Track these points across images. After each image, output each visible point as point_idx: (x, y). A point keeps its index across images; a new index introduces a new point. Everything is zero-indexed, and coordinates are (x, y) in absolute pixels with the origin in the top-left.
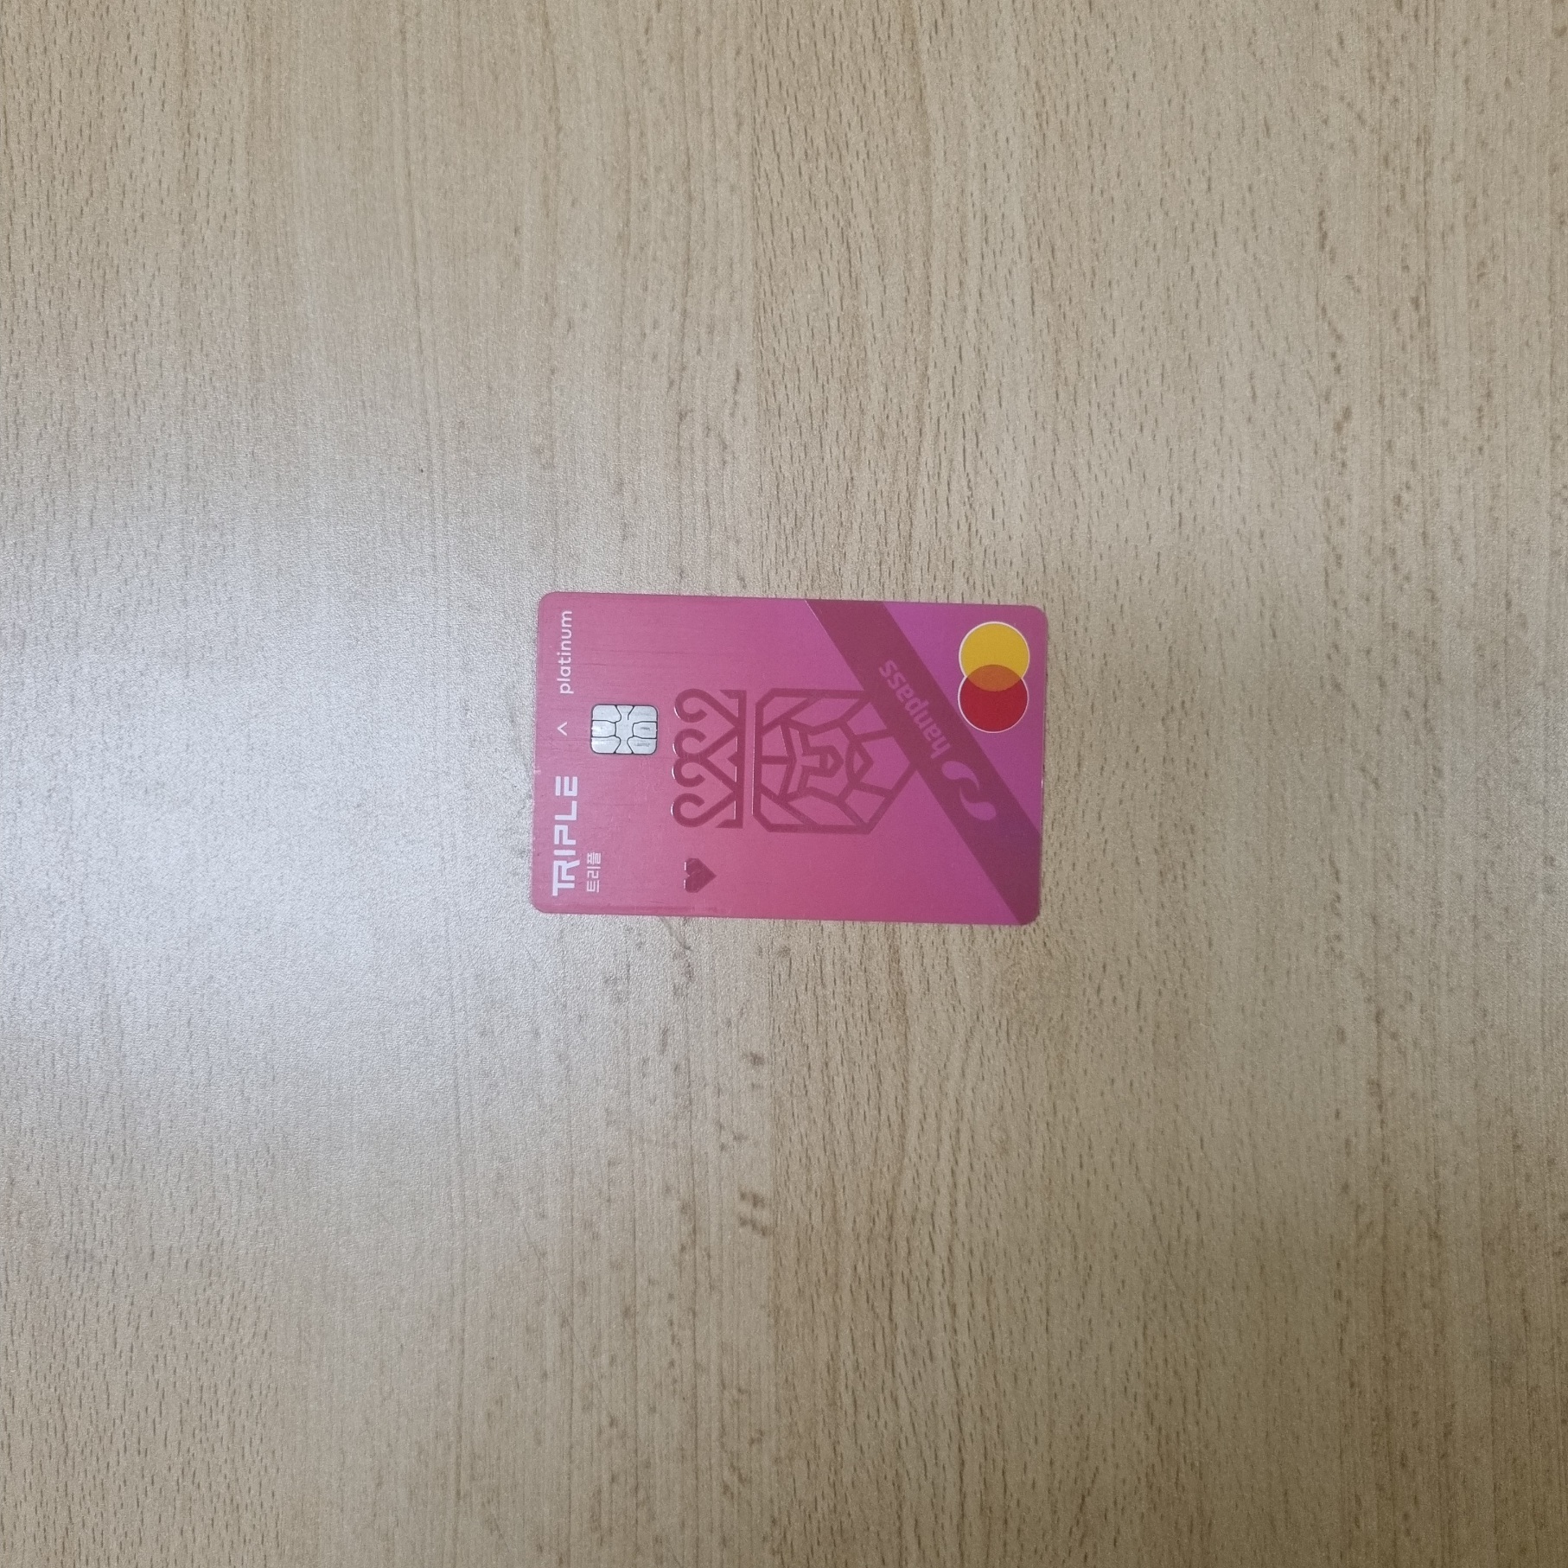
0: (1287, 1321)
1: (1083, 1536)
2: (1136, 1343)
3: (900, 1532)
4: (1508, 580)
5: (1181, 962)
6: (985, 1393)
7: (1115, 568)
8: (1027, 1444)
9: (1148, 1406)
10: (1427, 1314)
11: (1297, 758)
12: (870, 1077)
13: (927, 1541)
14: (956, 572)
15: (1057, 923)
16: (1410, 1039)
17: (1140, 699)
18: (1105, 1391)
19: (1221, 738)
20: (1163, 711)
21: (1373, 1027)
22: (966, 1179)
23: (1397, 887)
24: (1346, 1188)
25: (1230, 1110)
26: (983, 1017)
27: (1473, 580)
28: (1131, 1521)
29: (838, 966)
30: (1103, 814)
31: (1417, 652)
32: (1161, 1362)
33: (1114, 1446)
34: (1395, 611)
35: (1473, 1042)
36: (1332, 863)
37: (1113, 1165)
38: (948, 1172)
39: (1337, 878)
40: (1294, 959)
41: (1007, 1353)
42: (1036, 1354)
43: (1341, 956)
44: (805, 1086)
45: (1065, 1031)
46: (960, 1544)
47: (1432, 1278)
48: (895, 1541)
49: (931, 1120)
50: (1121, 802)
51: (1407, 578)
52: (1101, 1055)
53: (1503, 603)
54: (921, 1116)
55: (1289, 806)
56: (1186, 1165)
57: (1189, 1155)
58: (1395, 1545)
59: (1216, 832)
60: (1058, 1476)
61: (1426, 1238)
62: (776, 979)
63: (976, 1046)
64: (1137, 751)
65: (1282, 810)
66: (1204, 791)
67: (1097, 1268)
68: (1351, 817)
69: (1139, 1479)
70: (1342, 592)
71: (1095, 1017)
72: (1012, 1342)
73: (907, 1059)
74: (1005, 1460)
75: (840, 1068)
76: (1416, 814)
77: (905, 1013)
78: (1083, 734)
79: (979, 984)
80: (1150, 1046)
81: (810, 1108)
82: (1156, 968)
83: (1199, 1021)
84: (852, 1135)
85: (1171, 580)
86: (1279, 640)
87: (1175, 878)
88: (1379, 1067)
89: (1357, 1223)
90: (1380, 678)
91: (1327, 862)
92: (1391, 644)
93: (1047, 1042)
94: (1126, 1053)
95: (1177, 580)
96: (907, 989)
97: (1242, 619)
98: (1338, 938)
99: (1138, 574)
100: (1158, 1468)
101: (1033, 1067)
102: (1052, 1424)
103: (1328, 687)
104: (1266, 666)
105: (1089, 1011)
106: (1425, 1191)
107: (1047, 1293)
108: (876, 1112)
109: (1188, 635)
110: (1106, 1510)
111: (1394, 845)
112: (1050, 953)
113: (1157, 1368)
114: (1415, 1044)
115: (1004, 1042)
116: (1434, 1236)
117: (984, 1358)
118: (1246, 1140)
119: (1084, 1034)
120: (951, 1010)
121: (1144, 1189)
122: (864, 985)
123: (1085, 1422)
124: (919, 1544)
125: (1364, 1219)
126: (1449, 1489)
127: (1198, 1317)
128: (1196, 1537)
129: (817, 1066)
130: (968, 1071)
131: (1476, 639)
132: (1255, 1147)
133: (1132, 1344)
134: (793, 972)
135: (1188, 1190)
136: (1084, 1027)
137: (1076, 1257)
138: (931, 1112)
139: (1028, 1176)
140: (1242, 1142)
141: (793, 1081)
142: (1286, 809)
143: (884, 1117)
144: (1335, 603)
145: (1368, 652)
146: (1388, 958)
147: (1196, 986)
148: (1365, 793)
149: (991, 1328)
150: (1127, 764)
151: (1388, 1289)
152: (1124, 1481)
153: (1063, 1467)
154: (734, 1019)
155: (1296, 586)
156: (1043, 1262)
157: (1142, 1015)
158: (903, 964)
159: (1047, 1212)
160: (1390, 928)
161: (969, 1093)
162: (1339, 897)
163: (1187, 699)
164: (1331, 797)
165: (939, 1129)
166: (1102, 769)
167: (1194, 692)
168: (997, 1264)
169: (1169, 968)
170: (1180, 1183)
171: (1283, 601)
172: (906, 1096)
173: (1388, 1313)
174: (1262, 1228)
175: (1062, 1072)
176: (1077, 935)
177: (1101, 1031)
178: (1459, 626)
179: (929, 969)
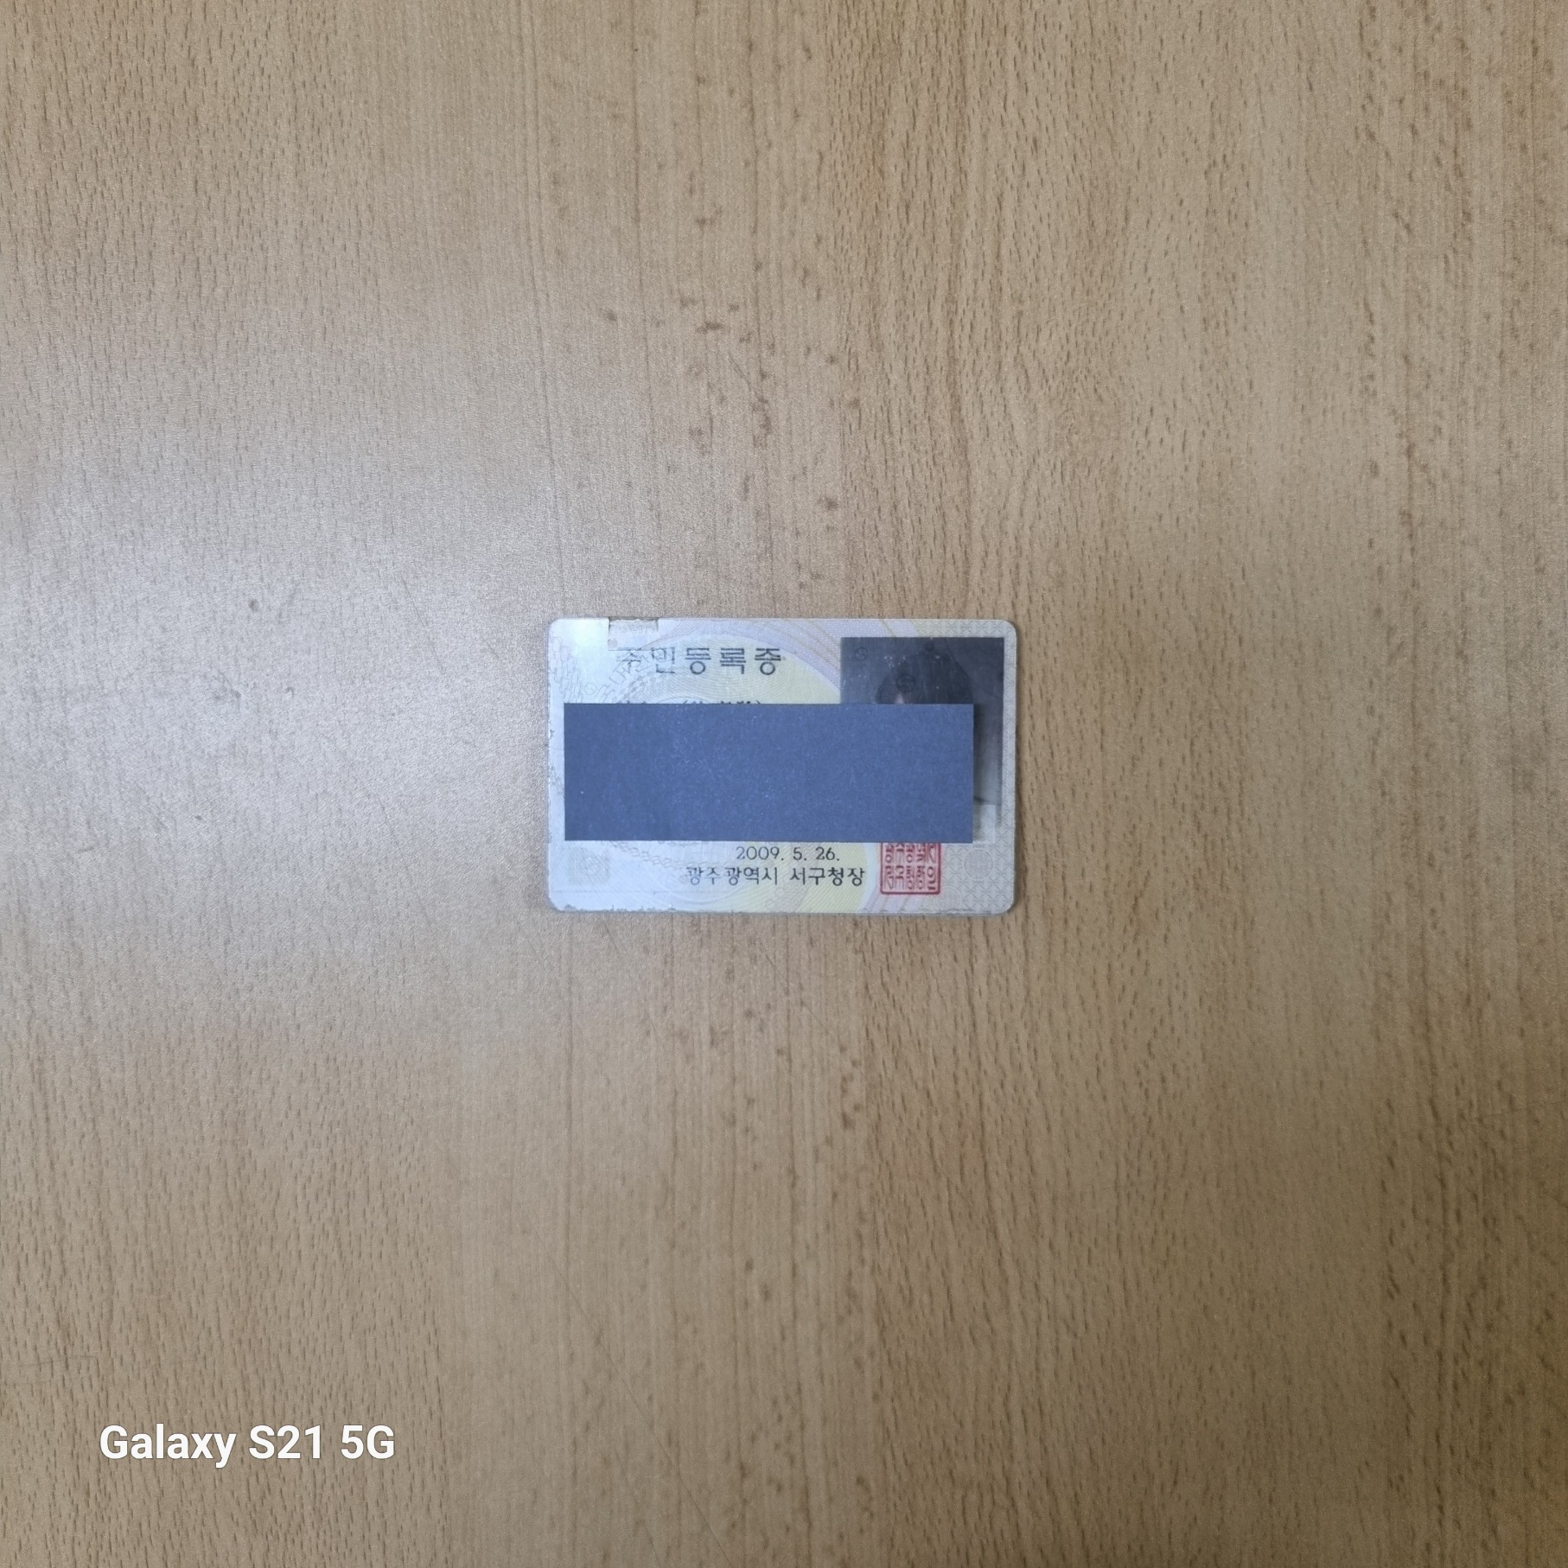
0: (1323, 736)
1: (1137, 933)
2: (1184, 759)
3: (970, 933)
4: (1534, 25)
5: (1224, 404)
6: (1045, 806)
7: (1159, 29)
8: (1085, 852)
9: (1195, 815)
10: (1453, 727)
11: (1333, 206)
12: (936, 518)
13: (995, 940)
14: (1009, 36)
15: (1107, 372)
16: (1439, 472)
17: (1183, 154)
18: (1155, 802)
19: (1261, 189)
20: (1205, 165)
21: (1404, 459)
22: (1025, 611)
23: (1428, 327)
24: (1378, 612)
25: (1270, 542)
26: (1039, 460)
27: (1501, 27)
28: (1180, 921)
29: (904, 415)
30: (1149, 266)
31: (1448, 100)
32: (1206, 775)
33: (1164, 853)
34: (1426, 59)
35: (1499, 472)
36: (1366, 305)
37: (1161, 595)
38: (1009, 605)
39: (1371, 321)
40: (1330, 398)
41: (1065, 769)
42: (1092, 771)
43: (1375, 394)
44: (876, 528)
45: (1115, 472)
46: (1024, 943)
47: (1458, 693)
48: (966, 941)
49: (992, 557)
50: (1166, 254)
51: (1439, 28)
52: (1149, 494)
53: (1530, 50)
54: (983, 554)
55: (1325, 251)
56: (1229, 594)
57: (1232, 586)
58: (1422, 936)
59: (1257, 279)
60: (1113, 880)
61: (1452, 658)
62: (847, 429)
63: (1033, 486)
64: (1181, 202)
65: (1318, 256)
66: (1245, 241)
67: (1147, 691)
68: (1384, 260)
69: (1187, 882)
70: (1376, 43)
71: (1143, 457)
72: (1070, 760)
73: (968, 500)
74: (1064, 866)
75: (908, 511)
76: (1446, 257)
77: (966, 458)
78: (1130, 188)
79: (1034, 428)
80: (1195, 484)
81: (881, 549)
82: (1200, 410)
83: (1240, 459)
84: (920, 572)
85: (1213, 37)
86: (1315, 93)
87: (1218, 324)
88: (1410, 499)
89: (1389, 644)
90: (1413, 127)
91: (1361, 305)
92: (1423, 93)
93: (1099, 482)
94: (1173, 490)
95: (1218, 38)
96: (969, 435)
97: (1280, 73)
98: (1372, 377)
99: (1181, 33)
100: (1205, 872)
101: (1086, 506)
102: (1107, 833)
103: (1363, 136)
104: (1304, 118)
105: (1138, 452)
106: (1452, 613)
107: (1101, 715)
108: (942, 551)
109: (1230, 89)
110: (1157, 909)
111: (1426, 287)
112: (1100, 399)
113: (1203, 780)
114: (1445, 476)
115: (1059, 483)
116: (1460, 653)
117: (1044, 774)
118: (1285, 570)
119: (1133, 474)
120: (1009, 455)
121: (1190, 617)
122: (929, 433)
123: (1138, 831)
124: (988, 941)
125: (1396, 640)
126: (1473, 886)
127: (1241, 733)
128: (1240, 932)
129: (886, 510)
130: (1026, 511)
131: (1504, 85)
132: (1293, 575)
133: (1180, 759)
134: (863, 422)
135: (1231, 617)
136: (1133, 467)
137: (1128, 681)
138: (992, 549)
139: (1083, 607)
140: (1281, 573)
141: (865, 522)
142: (1321, 254)
143: (949, 555)
144: (1369, 55)
145: (1401, 101)
146: (1418, 396)
147: (1238, 426)
148: (1397, 238)
149: (1051, 747)
150: (1172, 218)
151: (1417, 705)
152: (1174, 883)
153: (1117, 872)
154: (810, 466)
155: (1332, 39)
156: (1097, 687)
157: (1187, 455)
158: (964, 412)
159: (1100, 640)
160: (1420, 366)
161: (1028, 532)
162: (1372, 339)
163: (1229, 153)
164: (1365, 242)
165: (1000, 565)
166: (1148, 222)
167: (1235, 145)
168: (1055, 689)
169: (1212, 409)
170: (1223, 610)
171: (1319, 55)
172: (969, 536)
173: (1417, 726)
174: (1300, 651)
175: (1112, 509)
176: (1126, 381)
177: (1149, 471)
178: (1488, 73)
179: (988, 416)
